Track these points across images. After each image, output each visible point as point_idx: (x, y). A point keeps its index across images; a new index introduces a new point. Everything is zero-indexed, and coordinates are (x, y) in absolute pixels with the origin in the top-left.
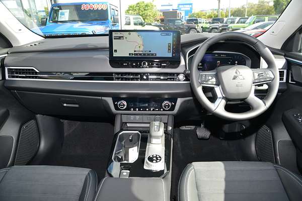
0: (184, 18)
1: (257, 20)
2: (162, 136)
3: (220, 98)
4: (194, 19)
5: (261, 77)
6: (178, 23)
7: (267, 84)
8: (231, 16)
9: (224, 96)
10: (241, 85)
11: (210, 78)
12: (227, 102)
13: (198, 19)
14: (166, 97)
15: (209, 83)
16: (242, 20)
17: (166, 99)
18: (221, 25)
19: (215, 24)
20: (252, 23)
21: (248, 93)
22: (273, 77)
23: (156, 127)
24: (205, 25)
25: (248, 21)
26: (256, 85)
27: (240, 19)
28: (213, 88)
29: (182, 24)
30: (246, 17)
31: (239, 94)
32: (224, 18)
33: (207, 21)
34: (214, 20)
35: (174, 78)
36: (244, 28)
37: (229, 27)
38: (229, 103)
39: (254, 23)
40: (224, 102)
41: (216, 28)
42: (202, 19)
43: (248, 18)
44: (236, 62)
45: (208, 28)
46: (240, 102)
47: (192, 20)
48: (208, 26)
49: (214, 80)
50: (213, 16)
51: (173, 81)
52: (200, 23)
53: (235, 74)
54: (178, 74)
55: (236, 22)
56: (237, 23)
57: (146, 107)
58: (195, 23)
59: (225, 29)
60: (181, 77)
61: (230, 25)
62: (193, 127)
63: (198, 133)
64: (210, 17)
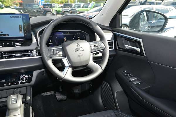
0: (40, 3)
1: (96, 5)
2: (20, 107)
3: (67, 67)
4: (49, 4)
5: (96, 48)
6: (35, 7)
7: (101, 52)
8: (77, 2)
9: (70, 65)
10: (82, 55)
11: (57, 52)
12: (73, 69)
13: (52, 4)
14: (23, 71)
15: (57, 56)
16: (86, 5)
17: (23, 73)
18: (70, 9)
19: (66, 8)
20: (93, 7)
21: (88, 60)
22: (104, 47)
23: (13, 100)
24: (58, 9)
25: (90, 6)
26: (93, 54)
27: (84, 4)
28: (61, 59)
29: (40, 8)
30: (89, 3)
31: (81, 62)
32: (73, 4)
33: (60, 6)
34: (65, 5)
35: (28, 55)
36: (88, 11)
37: (77, 11)
38: (75, 70)
39: (94, 7)
40: (70, 70)
41: (67, 12)
42: (56, 4)
43: (89, 4)
44: (79, 38)
45: (61, 12)
46: (83, 68)
47: (48, 5)
48: (61, 9)
49: (61, 53)
50: (64, 2)
51: (28, 57)
52: (54, 7)
53: (77, 47)
54: (31, 51)
55: (81, 7)
56: (83, 7)
57: (4, 83)
58: (50, 7)
59: (74, 12)
60: (34, 53)
61: (77, 9)
62: (52, 93)
63: (57, 97)
64: (62, 3)
